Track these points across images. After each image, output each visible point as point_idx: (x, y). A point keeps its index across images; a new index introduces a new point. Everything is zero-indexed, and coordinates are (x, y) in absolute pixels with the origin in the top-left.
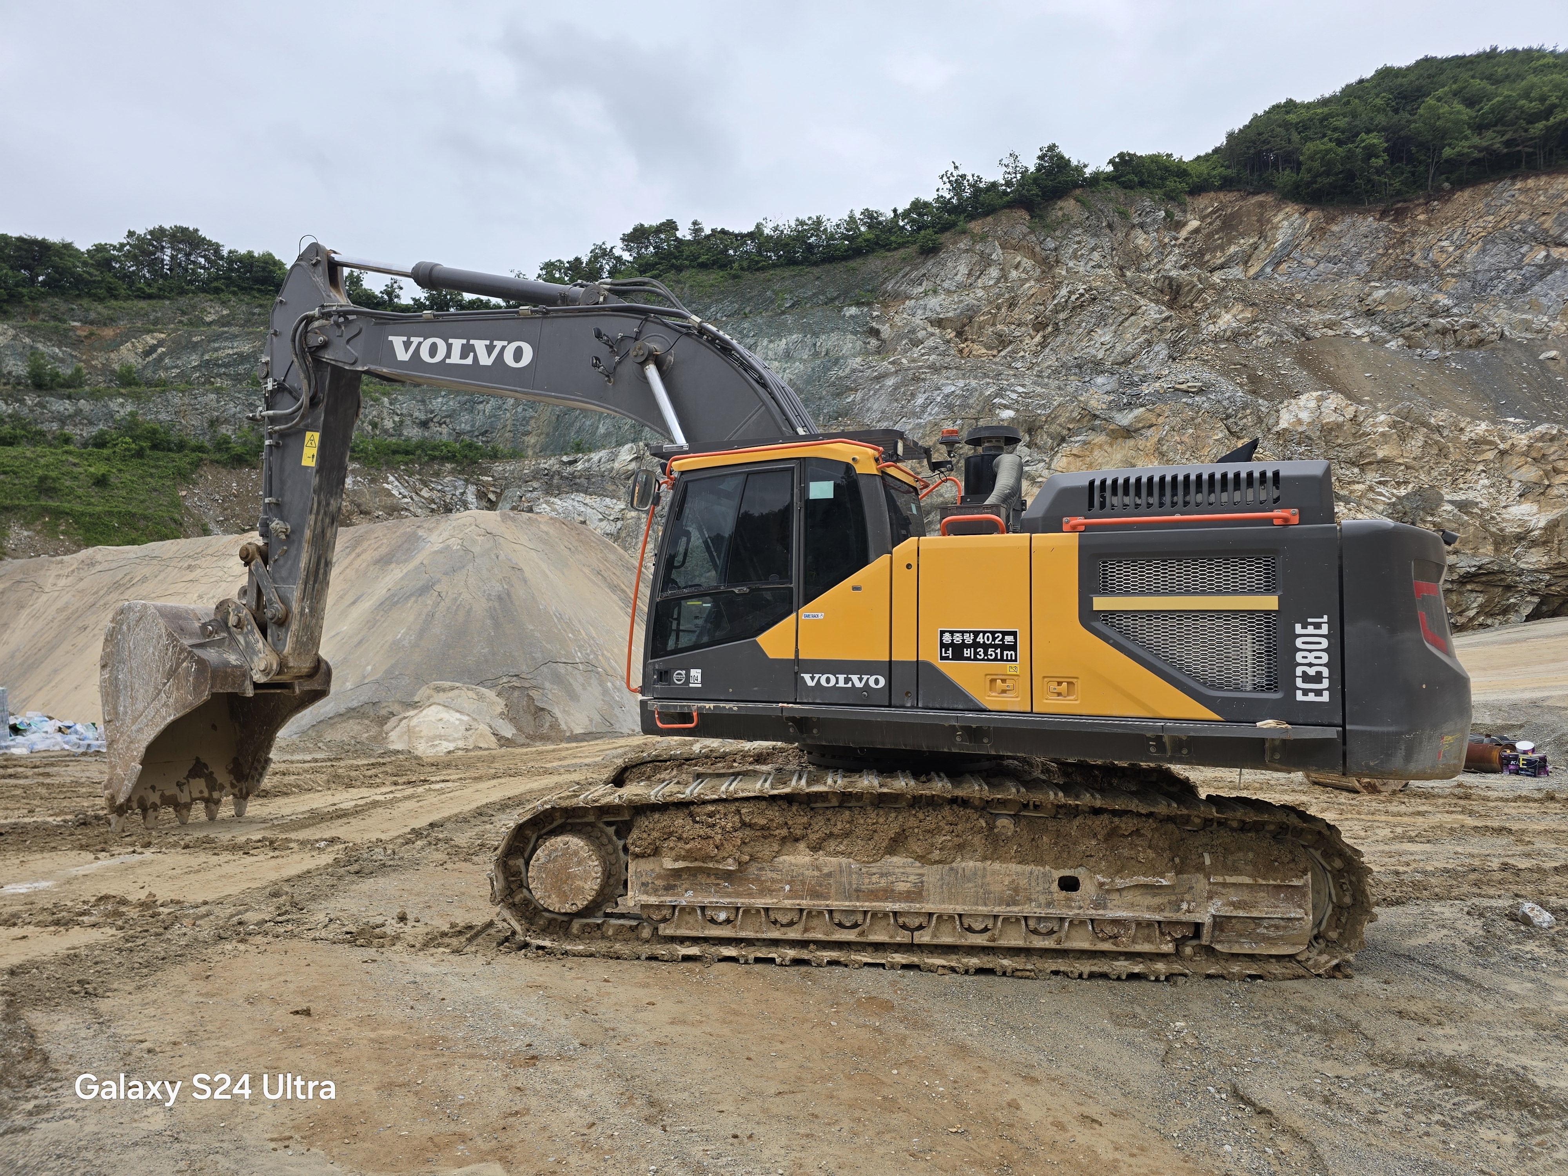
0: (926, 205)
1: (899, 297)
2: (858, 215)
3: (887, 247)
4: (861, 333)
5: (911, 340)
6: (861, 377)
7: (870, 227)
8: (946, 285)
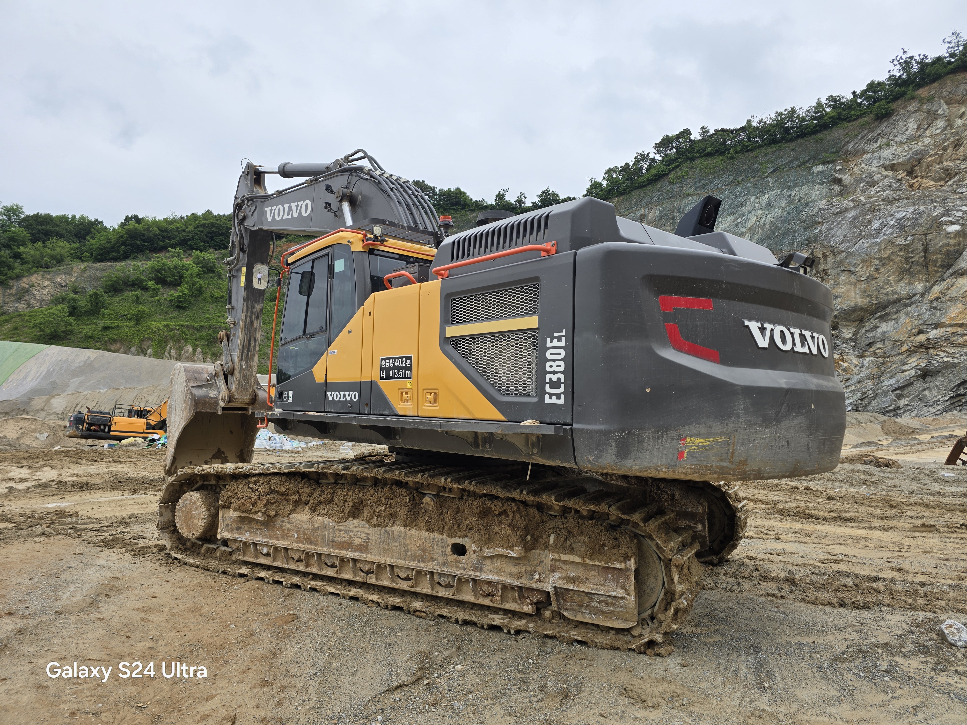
0: (879, 84)
1: (857, 153)
2: (824, 101)
3: (848, 119)
4: (826, 183)
5: (868, 183)
6: (826, 214)
7: (834, 108)
8: (898, 139)
